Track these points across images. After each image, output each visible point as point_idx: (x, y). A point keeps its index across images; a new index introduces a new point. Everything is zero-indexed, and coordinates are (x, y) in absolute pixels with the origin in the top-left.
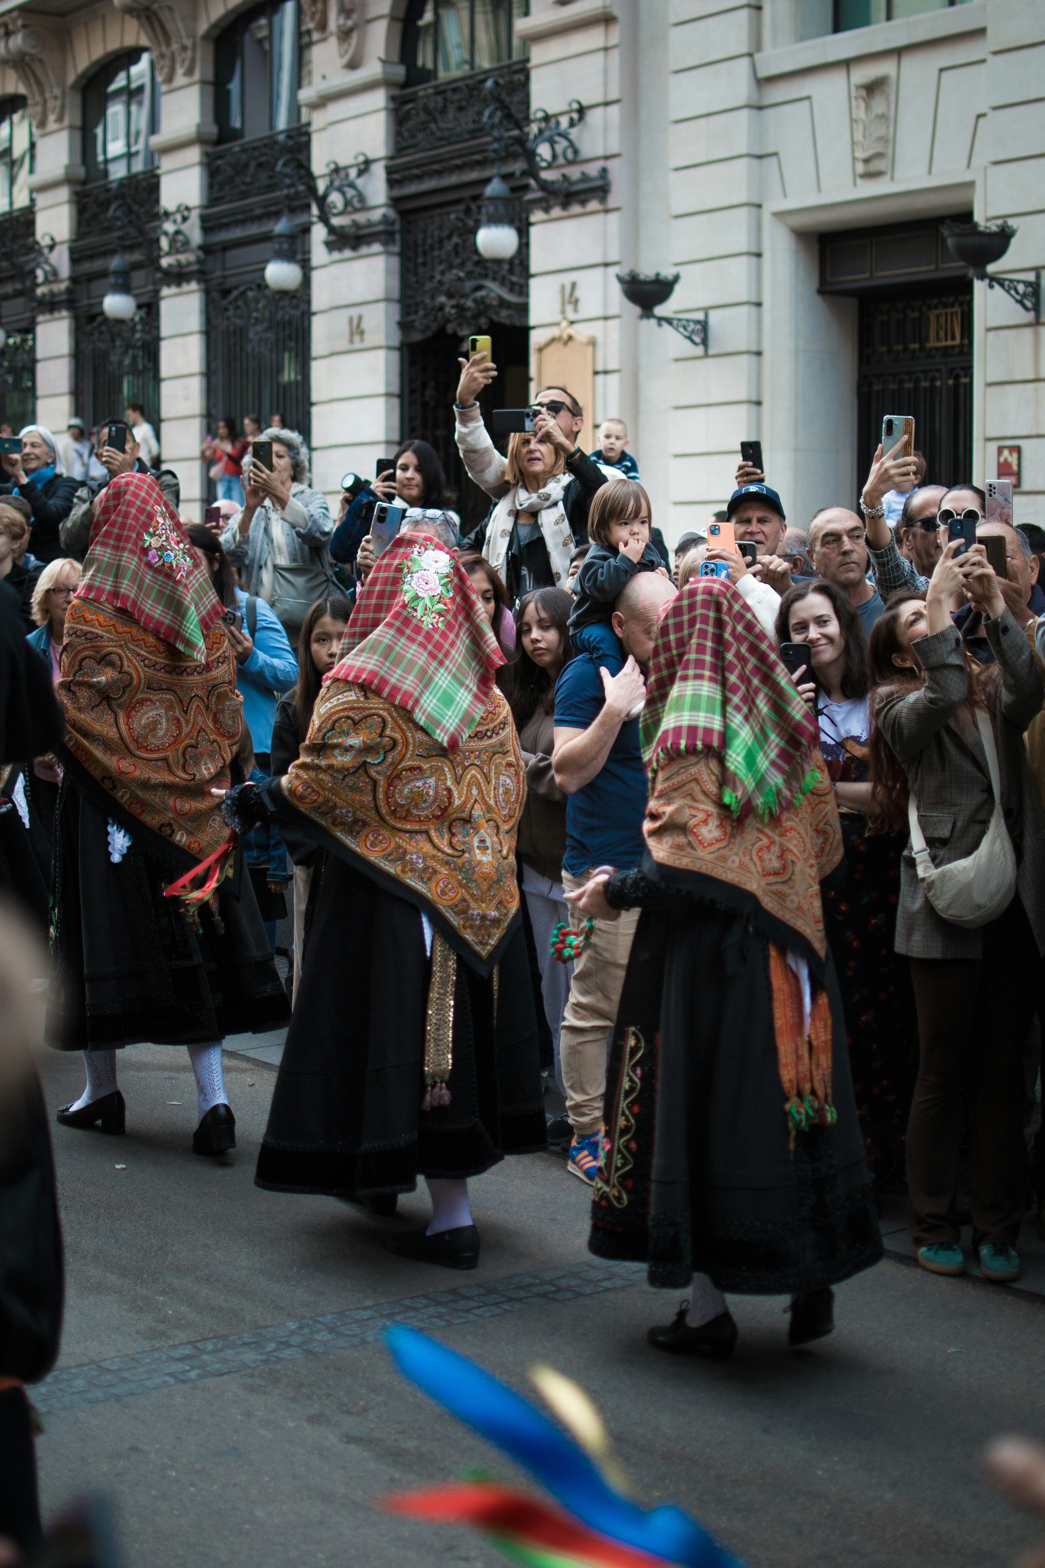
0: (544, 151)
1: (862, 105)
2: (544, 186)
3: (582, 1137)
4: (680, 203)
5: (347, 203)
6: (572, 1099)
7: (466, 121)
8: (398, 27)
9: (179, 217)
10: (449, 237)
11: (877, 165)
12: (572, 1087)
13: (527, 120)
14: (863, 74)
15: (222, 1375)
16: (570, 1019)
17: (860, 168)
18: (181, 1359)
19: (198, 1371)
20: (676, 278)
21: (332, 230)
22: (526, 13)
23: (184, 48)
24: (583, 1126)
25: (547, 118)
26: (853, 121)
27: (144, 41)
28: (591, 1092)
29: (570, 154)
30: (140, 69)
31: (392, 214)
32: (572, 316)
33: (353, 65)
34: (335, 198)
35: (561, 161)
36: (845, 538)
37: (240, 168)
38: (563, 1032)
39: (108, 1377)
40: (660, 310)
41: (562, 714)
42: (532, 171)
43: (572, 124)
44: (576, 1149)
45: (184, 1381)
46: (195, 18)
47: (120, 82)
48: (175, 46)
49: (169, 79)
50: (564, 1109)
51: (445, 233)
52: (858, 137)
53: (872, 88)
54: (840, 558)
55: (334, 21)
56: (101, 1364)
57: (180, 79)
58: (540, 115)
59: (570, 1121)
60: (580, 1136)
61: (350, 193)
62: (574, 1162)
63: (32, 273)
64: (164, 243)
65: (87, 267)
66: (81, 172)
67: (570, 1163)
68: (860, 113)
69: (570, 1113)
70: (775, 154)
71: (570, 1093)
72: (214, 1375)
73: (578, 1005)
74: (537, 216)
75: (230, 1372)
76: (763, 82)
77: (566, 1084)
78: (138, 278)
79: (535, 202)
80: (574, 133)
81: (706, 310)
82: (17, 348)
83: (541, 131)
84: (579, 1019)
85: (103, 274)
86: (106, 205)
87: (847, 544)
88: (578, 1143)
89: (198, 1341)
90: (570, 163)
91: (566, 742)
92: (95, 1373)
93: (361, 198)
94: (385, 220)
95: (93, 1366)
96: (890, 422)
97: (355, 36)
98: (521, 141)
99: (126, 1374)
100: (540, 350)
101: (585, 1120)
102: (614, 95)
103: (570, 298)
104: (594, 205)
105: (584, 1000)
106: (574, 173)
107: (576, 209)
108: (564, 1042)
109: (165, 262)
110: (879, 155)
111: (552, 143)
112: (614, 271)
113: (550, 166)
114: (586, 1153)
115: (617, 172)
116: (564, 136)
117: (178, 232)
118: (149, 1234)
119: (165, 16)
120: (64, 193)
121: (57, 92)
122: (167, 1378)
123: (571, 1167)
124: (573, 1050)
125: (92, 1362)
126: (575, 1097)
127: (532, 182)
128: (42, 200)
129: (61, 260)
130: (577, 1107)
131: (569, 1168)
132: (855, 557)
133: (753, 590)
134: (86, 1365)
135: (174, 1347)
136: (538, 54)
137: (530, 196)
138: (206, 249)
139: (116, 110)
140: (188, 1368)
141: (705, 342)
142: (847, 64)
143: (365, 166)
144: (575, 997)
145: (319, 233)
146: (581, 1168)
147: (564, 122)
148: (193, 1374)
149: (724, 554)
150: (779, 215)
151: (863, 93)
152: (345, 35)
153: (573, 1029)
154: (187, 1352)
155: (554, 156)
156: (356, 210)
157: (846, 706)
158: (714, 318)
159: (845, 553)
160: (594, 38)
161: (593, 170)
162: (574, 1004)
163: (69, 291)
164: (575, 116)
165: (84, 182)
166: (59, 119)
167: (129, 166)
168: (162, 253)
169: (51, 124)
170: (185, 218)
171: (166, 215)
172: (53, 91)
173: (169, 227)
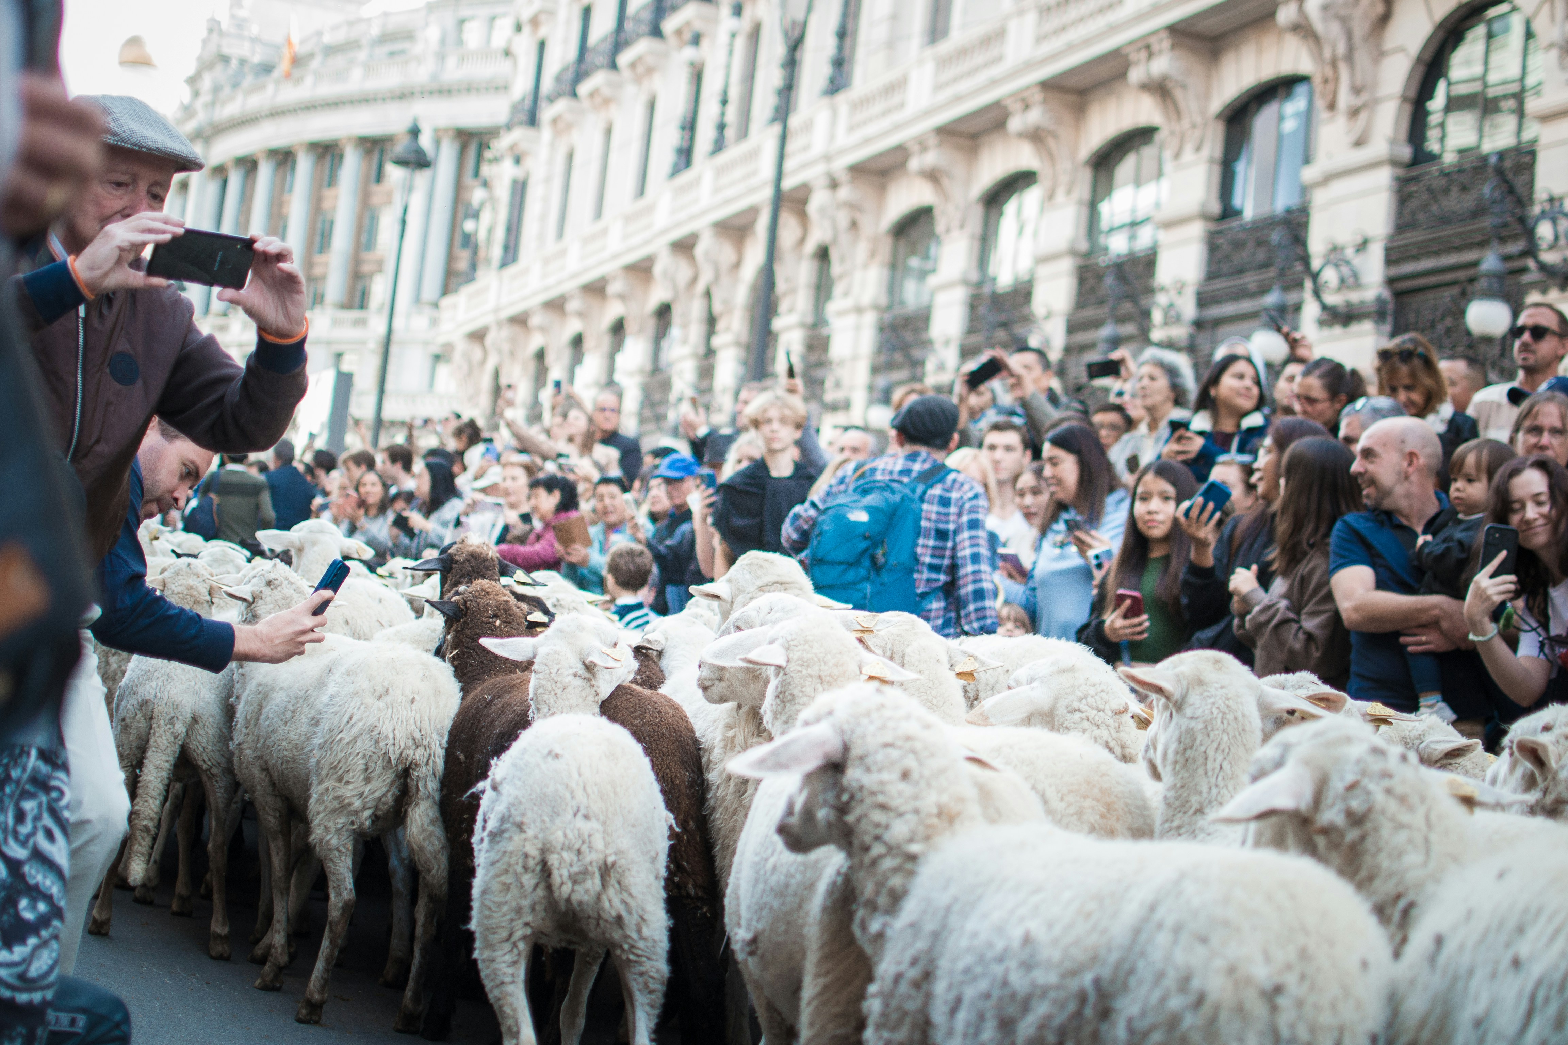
0: (1545, 231)
2: (1543, 267)
5: (1342, 281)
7: (1469, 201)
8: (1409, 108)
9: (1172, 291)
10: (1443, 318)
13: (1531, 201)
21: (1324, 307)
22: (1539, 94)
23: (1194, 126)
25: (1551, 200)
27: (1159, 121)
30: (1152, 149)
31: (1386, 294)
33: (1359, 143)
34: (1330, 276)
35: (1562, 242)
37: (1238, 245)
42: (1531, 251)
46: (1206, 96)
47: (1129, 163)
48: (1186, 123)
49: (1177, 155)
51: (1438, 313)
55: (1345, 99)
57: (1188, 155)
58: (1544, 197)
61: (1345, 270)
64: (1157, 316)
65: (1082, 337)
66: (1084, 245)
79: (1533, 285)
83: (1543, 212)
86: (1100, 278)
93: (1355, 275)
94: (1379, 300)
97: (1363, 116)
98: (1522, 220)
109: (1157, 333)
111: (1554, 221)
113: (1552, 247)
117: (1171, 306)
119: (1178, 93)
120: (1066, 265)
121: (1068, 166)
127: (1531, 264)
128: (1043, 271)
129: (1056, 330)
136: (1548, 135)
137: (1526, 278)
138: (1199, 324)
143: (1362, 246)
145: (1311, 311)
147: (1567, 203)
152: (1354, 113)
155: (1556, 238)
156: (1349, 288)
165: (1087, 255)
166: (1069, 192)
167: (1132, 238)
168: (1154, 326)
169: (1060, 196)
170: (1180, 293)
171: (1163, 289)
172: (1065, 165)
173: (1162, 299)
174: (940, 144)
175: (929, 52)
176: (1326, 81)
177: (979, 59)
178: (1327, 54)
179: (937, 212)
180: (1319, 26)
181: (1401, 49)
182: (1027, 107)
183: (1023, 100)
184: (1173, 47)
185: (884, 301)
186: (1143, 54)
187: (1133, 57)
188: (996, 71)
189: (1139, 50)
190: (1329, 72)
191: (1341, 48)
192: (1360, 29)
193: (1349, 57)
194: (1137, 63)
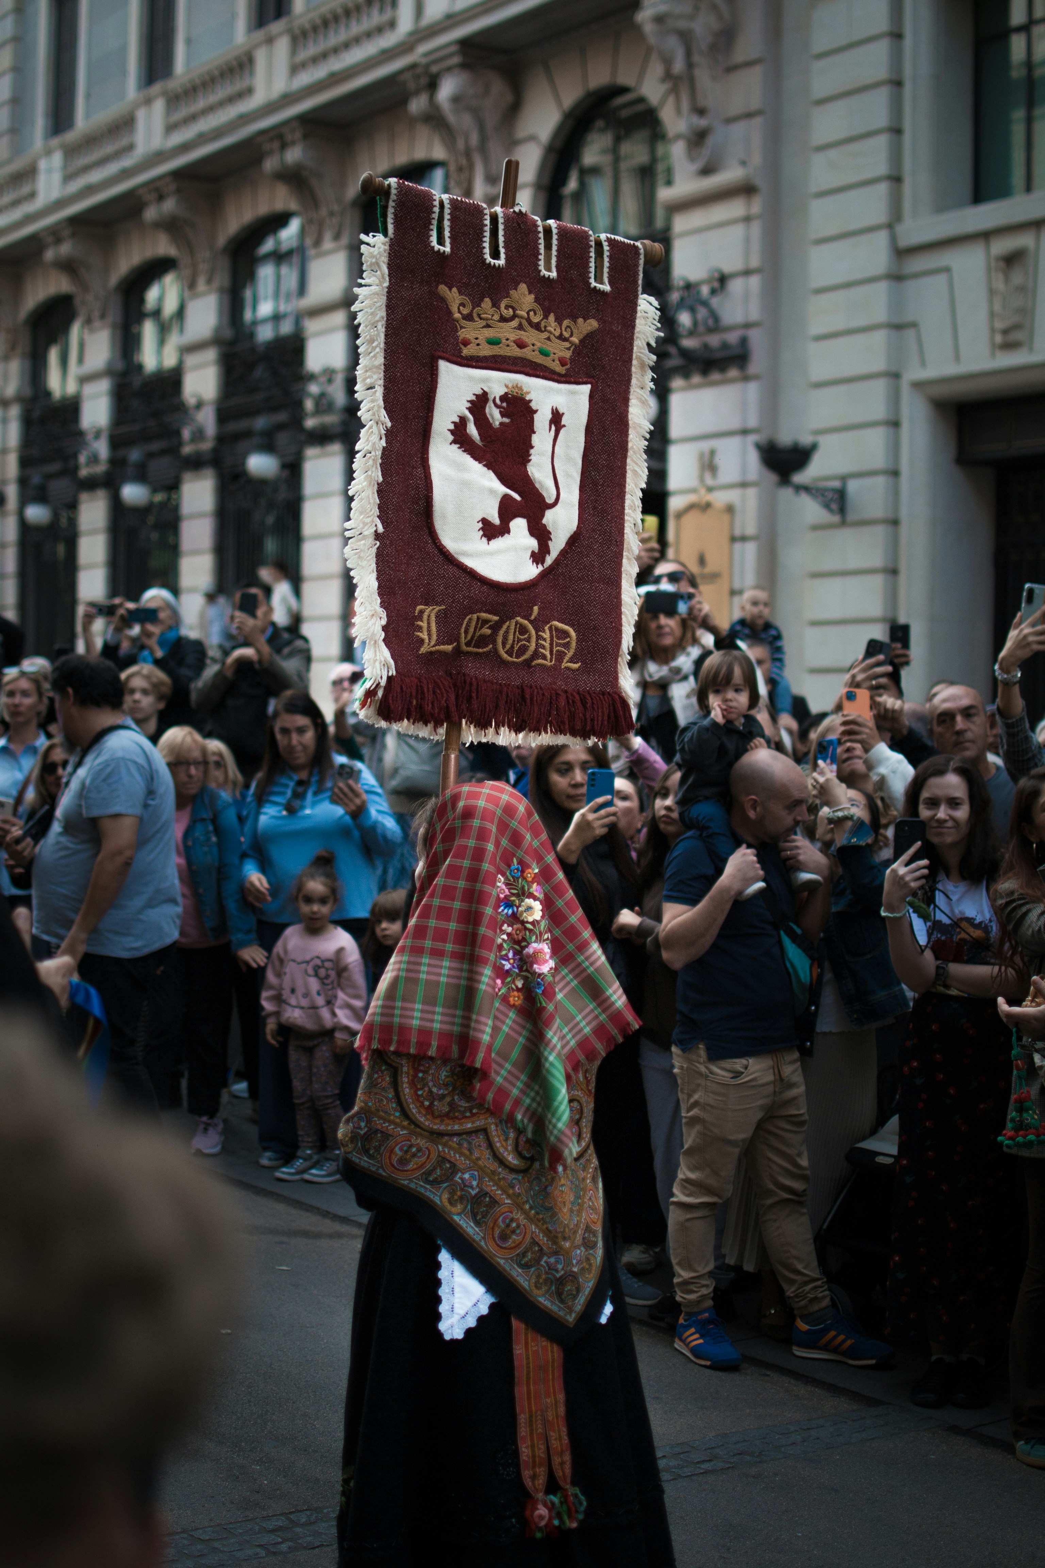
0: (686, 318)
1: (1001, 276)
2: (685, 353)
3: (689, 1315)
4: (819, 370)
6: (680, 1276)
8: (543, 196)
9: (323, 379)
11: (1017, 336)
12: (679, 1264)
13: (669, 288)
14: (1002, 246)
15: (314, 1548)
16: (679, 1196)
17: (999, 339)
18: (273, 1531)
19: (290, 1544)
20: (814, 447)
22: (669, 183)
23: (332, 214)
24: (690, 1303)
25: (689, 286)
26: (992, 292)
27: (293, 206)
28: (699, 1269)
29: (710, 322)
30: (290, 233)
32: (709, 481)
35: (701, 328)
36: (959, 718)
38: (671, 1208)
39: (199, 1547)
40: (799, 478)
41: (671, 890)
42: (672, 338)
43: (713, 292)
44: (682, 1326)
45: (275, 1553)
46: (342, 184)
47: (268, 246)
48: (324, 212)
49: (317, 243)
50: (672, 1285)
52: (997, 307)
53: (1012, 260)
54: (954, 738)
55: (480, 187)
56: (193, 1533)
57: (328, 244)
58: (681, 284)
59: (678, 1298)
60: (687, 1313)
62: (681, 1340)
63: (178, 433)
64: (309, 405)
65: (234, 426)
66: (228, 334)
67: (677, 1340)
68: (999, 284)
69: (677, 1289)
70: (914, 325)
71: (677, 1269)
72: (305, 1548)
73: (687, 1181)
74: (677, 383)
75: (322, 1545)
76: (902, 253)
77: (674, 1261)
78: (282, 438)
79: (676, 369)
80: (715, 302)
81: (844, 478)
82: (163, 505)
83: (682, 299)
84: (688, 1195)
85: (247, 434)
86: (251, 366)
87: (960, 723)
88: (686, 1320)
89: (291, 1513)
90: (711, 330)
91: (674, 918)
92: (186, 1542)
95: (185, 1535)
96: (1031, 592)
99: (217, 1545)
100: (679, 515)
101: (692, 1297)
102: (755, 262)
103: (709, 465)
104: (733, 373)
105: (692, 1176)
106: (714, 340)
107: (716, 376)
108: (674, 1217)
109: (310, 423)
110: (1017, 327)
111: (692, 310)
112: (752, 439)
113: (692, 333)
114: (693, 1330)
115: (757, 340)
116: (705, 304)
117: (323, 395)
118: (250, 1401)
119: (313, 182)
120: (211, 355)
121: (207, 254)
122: (258, 1550)
123: (678, 1345)
124: (683, 1227)
125: (184, 1531)
126: (683, 1274)
127: (672, 350)
128: (191, 360)
129: (207, 419)
130: (685, 1283)
131: (676, 1346)
132: (969, 735)
133: (887, 759)
134: (178, 1533)
135: (267, 1518)
136: (681, 223)
137: (670, 364)
139: (266, 273)
140: (280, 1540)
141: (842, 510)
142: (986, 236)
144: (684, 1172)
146: (687, 1345)
147: (705, 290)
148: (284, 1547)
149: (860, 720)
150: (918, 385)
151: (1002, 264)
153: (682, 1205)
154: (280, 1523)
155: (695, 323)
157: (962, 887)
158: (853, 486)
159: (959, 733)
160: (735, 208)
161: (732, 338)
162: (682, 1180)
163: (215, 450)
164: (716, 285)
165: (232, 343)
166: (209, 281)
167: (276, 328)
168: (306, 415)
169: (201, 286)
170: (330, 381)
171: (312, 377)
172: (204, 254)
173: (314, 389)
174: (73, 235)
175: (55, 142)
176: (460, 169)
177: (109, 149)
178: (461, 144)
179: (77, 302)
180: (451, 118)
181: (532, 138)
182: (161, 198)
183: (157, 190)
184: (305, 137)
185: (28, 392)
186: (276, 145)
187: (267, 147)
188: (127, 162)
189: (272, 140)
190: (464, 162)
191: (474, 139)
192: (491, 119)
193: (483, 148)
194: (270, 152)
